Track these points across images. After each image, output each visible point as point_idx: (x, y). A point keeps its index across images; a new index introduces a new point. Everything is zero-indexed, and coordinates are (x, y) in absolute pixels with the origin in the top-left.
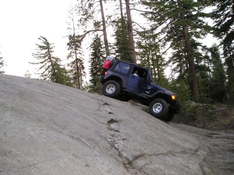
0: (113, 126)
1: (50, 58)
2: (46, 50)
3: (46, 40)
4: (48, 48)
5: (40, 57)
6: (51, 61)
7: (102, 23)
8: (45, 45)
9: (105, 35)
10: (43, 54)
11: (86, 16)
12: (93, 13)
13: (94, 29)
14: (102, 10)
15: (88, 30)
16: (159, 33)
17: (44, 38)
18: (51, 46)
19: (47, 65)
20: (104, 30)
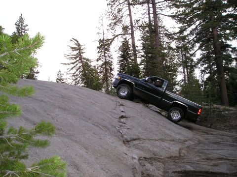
0: (122, 120)
1: (81, 59)
2: (78, 52)
3: (78, 42)
4: (79, 49)
5: (72, 58)
6: (82, 62)
7: (130, 27)
8: (76, 47)
9: (133, 38)
10: (74, 55)
11: (115, 20)
12: (122, 17)
13: (123, 33)
14: (130, 15)
15: (116, 34)
16: (188, 35)
17: (76, 40)
18: (82, 48)
19: (78, 66)
20: (132, 34)
